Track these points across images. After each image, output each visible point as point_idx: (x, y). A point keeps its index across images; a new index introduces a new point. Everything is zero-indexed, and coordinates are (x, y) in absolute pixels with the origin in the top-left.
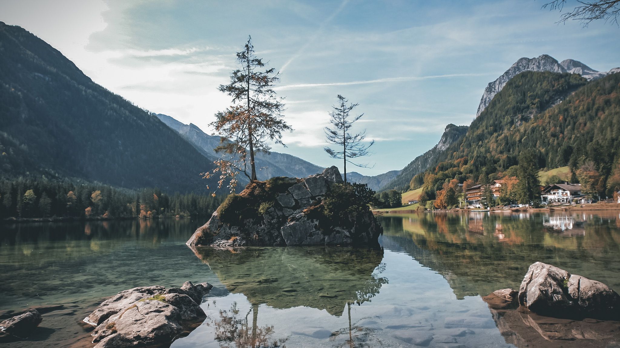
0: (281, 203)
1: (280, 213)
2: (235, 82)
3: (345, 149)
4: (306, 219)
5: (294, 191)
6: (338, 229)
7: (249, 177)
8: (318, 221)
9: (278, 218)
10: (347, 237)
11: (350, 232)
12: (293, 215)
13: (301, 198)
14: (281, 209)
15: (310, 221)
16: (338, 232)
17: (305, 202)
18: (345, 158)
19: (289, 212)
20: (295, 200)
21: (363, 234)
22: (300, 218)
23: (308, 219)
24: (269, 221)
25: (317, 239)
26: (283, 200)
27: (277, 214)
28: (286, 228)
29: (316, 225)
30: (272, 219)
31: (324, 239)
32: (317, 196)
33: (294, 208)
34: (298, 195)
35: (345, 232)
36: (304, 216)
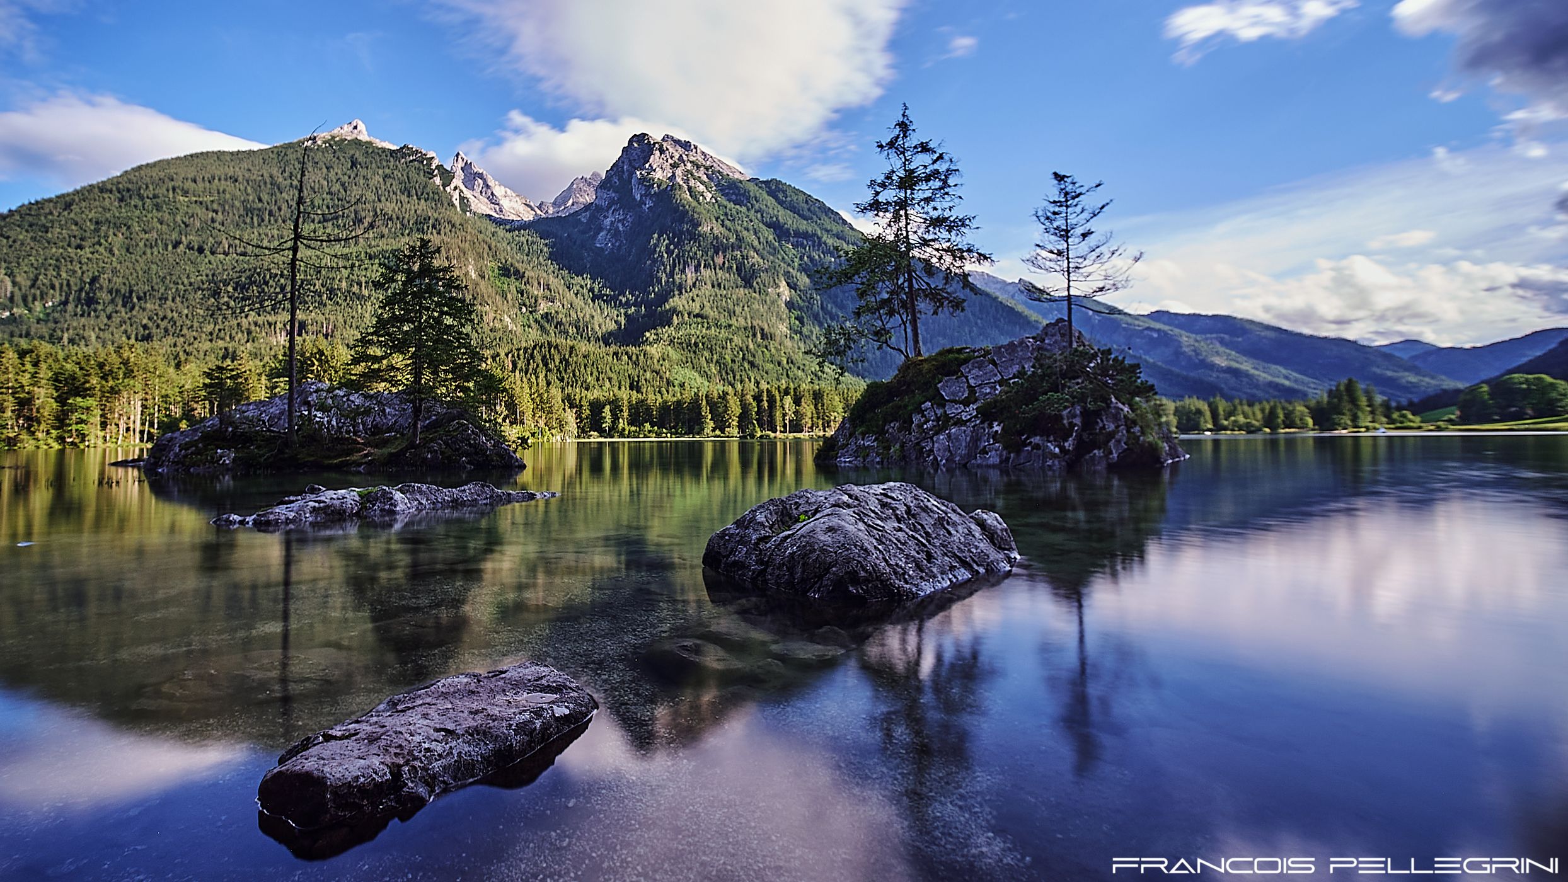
0: (944, 394)
1: (939, 412)
3: (1069, 281)
4: (978, 422)
5: (969, 372)
6: (1036, 440)
8: (1002, 424)
9: (938, 419)
10: (1055, 456)
11: (1062, 447)
12: (962, 414)
13: (981, 383)
14: (942, 402)
15: (986, 425)
16: (1037, 447)
17: (988, 391)
19: (957, 409)
20: (969, 386)
21: (1096, 451)
22: (969, 420)
23: (982, 422)
24: (920, 426)
25: (993, 458)
26: (948, 388)
27: (936, 414)
28: (941, 437)
29: (997, 431)
30: (926, 422)
31: (1008, 459)
32: (1011, 379)
33: (966, 403)
34: (976, 378)
35: (1052, 448)
36: (976, 417)
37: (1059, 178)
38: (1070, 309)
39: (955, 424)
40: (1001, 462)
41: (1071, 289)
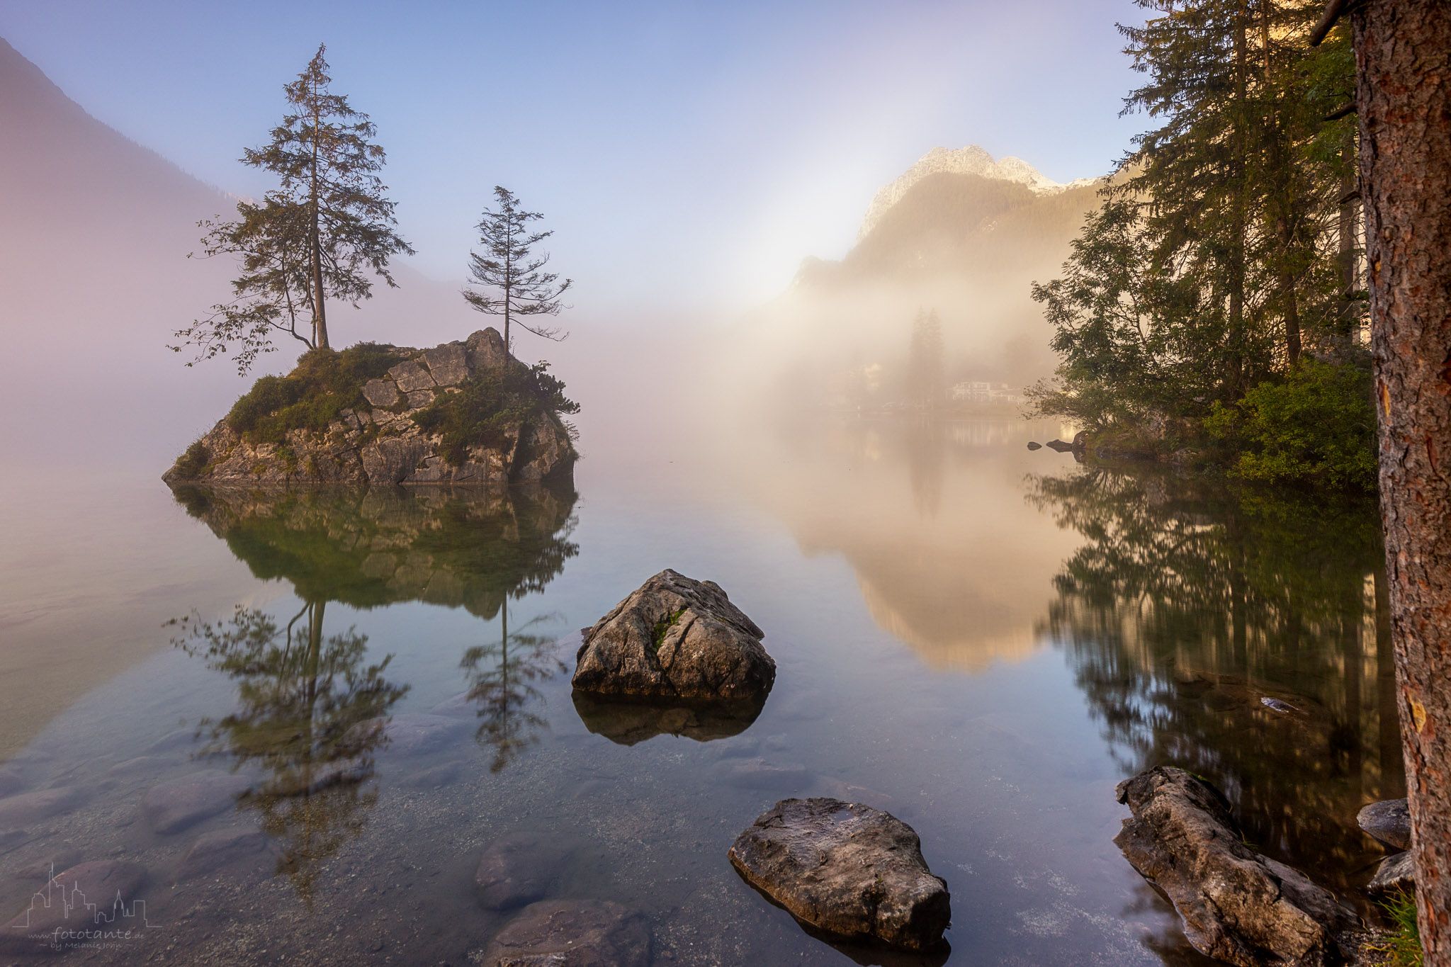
0: (369, 399)
1: (364, 419)
2: (282, 142)
3: (508, 296)
4: (415, 433)
5: (399, 376)
6: (480, 452)
7: (306, 341)
8: (442, 436)
9: (362, 428)
10: (498, 469)
11: (504, 460)
12: (393, 422)
13: (412, 388)
14: (369, 409)
15: (424, 436)
16: (480, 460)
17: (421, 398)
18: (507, 314)
19: (386, 416)
20: (399, 392)
21: (533, 463)
22: (405, 431)
23: (420, 433)
24: (339, 436)
25: (434, 473)
26: (372, 390)
27: (359, 422)
28: (372, 449)
29: (436, 444)
30: (347, 432)
31: (450, 472)
32: (446, 387)
33: (397, 410)
34: (407, 383)
35: (495, 460)
36: (413, 427)
37: (503, 192)
38: (507, 323)
39: (387, 434)
40: (443, 477)
41: (510, 304)
